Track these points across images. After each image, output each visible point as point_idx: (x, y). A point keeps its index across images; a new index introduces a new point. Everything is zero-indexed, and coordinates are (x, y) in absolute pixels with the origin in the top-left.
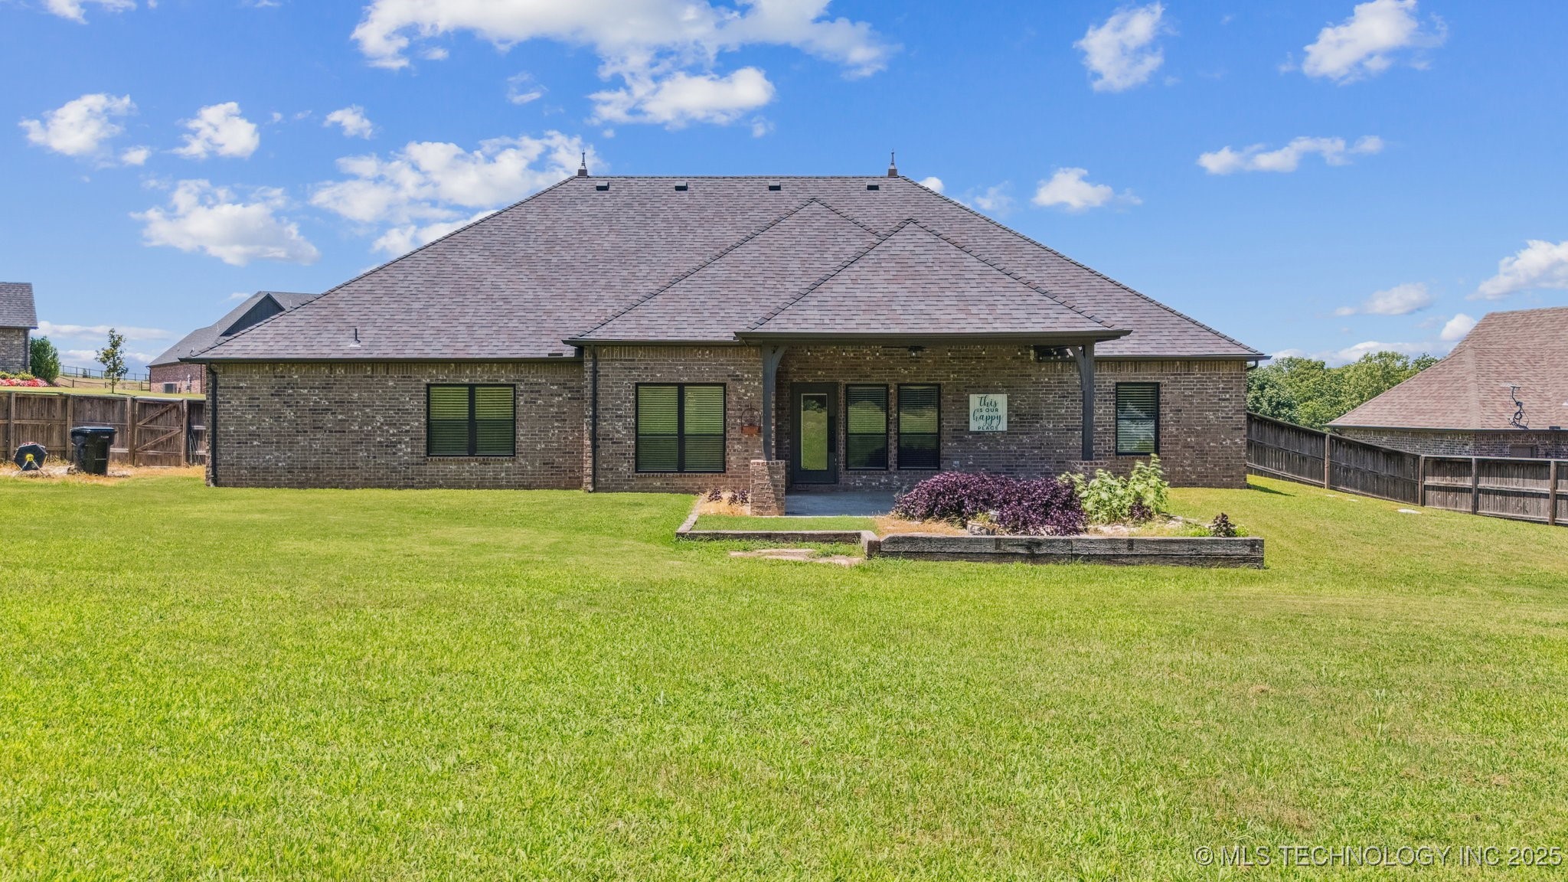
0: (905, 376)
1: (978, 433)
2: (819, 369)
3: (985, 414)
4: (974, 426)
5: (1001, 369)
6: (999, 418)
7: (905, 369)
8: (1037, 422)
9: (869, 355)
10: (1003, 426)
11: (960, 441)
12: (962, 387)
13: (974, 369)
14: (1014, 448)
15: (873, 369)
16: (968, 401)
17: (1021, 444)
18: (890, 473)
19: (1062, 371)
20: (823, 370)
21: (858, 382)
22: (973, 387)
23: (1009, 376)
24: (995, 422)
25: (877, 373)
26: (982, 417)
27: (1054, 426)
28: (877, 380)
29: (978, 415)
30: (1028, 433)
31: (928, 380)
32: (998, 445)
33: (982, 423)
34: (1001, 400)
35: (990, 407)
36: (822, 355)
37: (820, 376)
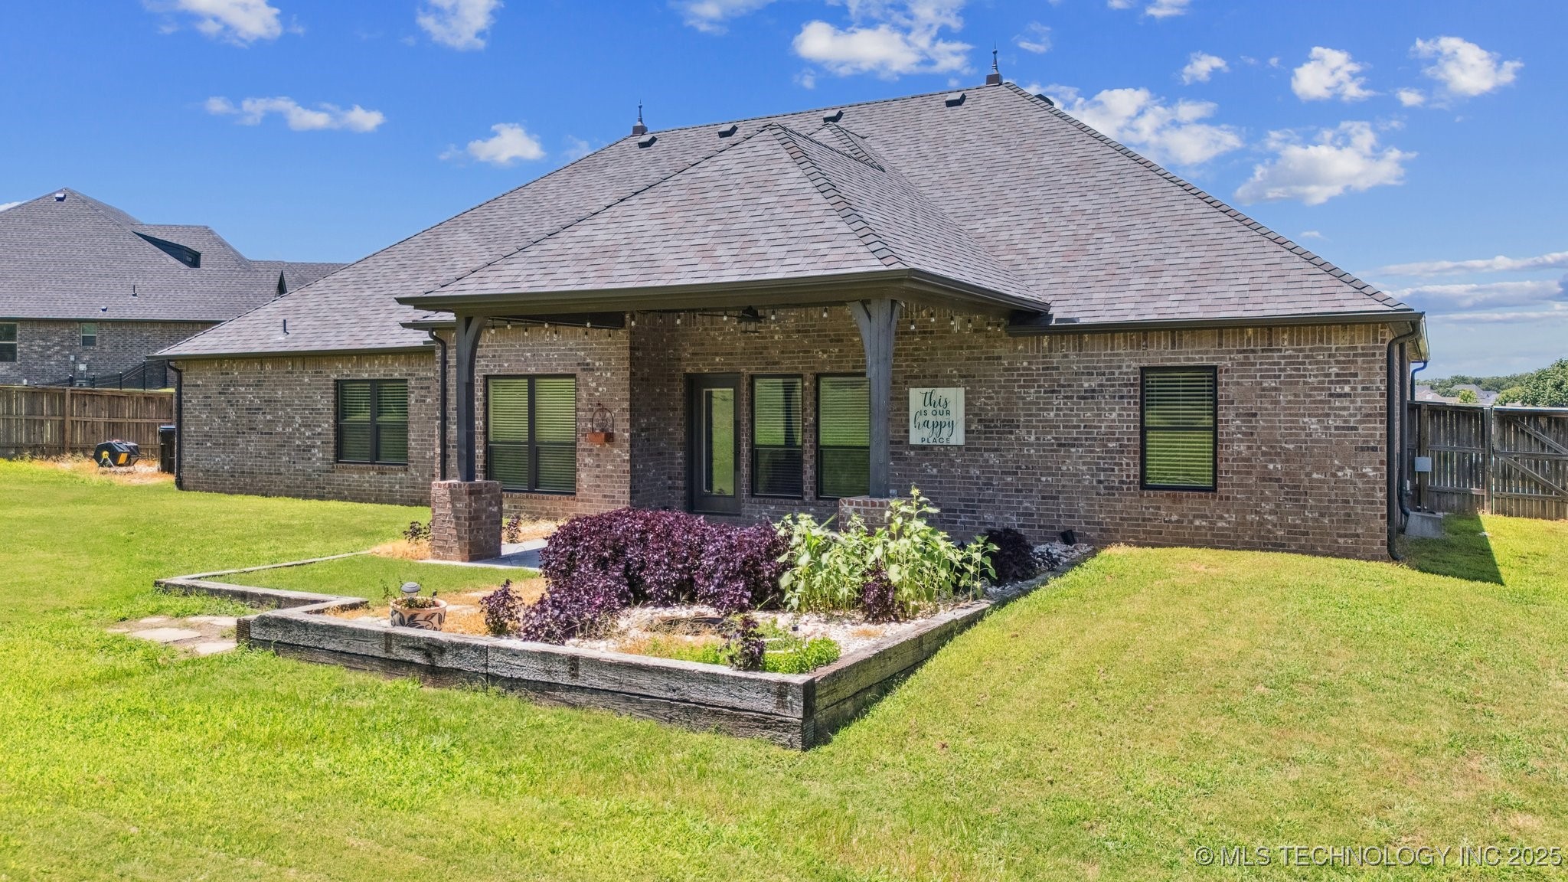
0: (824, 362)
1: (923, 448)
2: (717, 354)
3: (931, 418)
4: (915, 438)
5: (955, 348)
6: (951, 425)
7: (824, 352)
8: (1011, 433)
9: (776, 332)
10: (958, 438)
11: (899, 459)
12: (900, 378)
13: (916, 349)
14: (975, 472)
15: (783, 352)
16: (908, 399)
17: (986, 466)
19: (1050, 350)
20: (722, 354)
21: (765, 372)
22: (916, 377)
23: (968, 359)
24: (946, 431)
25: (789, 358)
26: (926, 423)
27: (1038, 439)
28: (787, 369)
29: (921, 419)
30: (996, 450)
31: (854, 367)
32: (953, 466)
33: (926, 432)
34: (955, 397)
35: (939, 408)
36: (720, 335)
37: (718, 364)
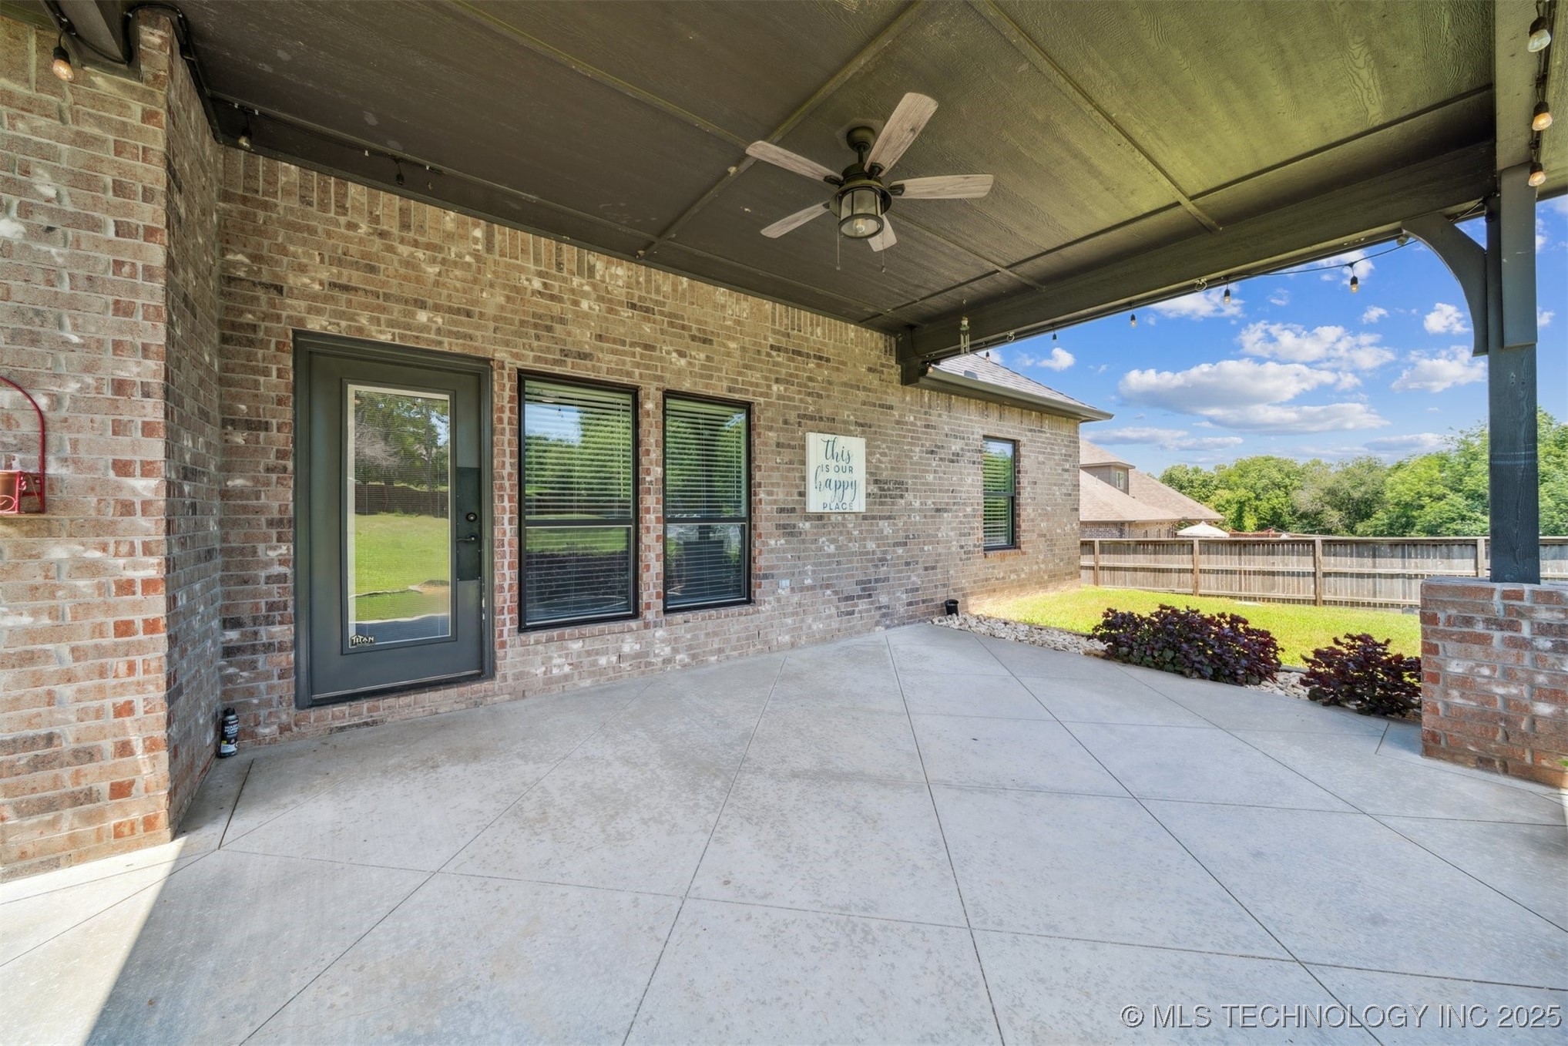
0: (680, 372)
1: (820, 517)
2: (423, 305)
3: (833, 476)
4: (814, 505)
5: (852, 386)
6: (854, 485)
7: (682, 354)
8: (902, 497)
9: (585, 295)
10: (860, 505)
11: (791, 534)
12: (792, 416)
13: (810, 379)
14: (871, 545)
15: (600, 337)
16: (803, 447)
17: (880, 538)
18: (647, 626)
19: (930, 407)
20: (437, 308)
21: (557, 370)
22: (812, 418)
23: (864, 403)
24: (849, 492)
25: (613, 352)
26: (828, 482)
27: (921, 504)
28: (609, 371)
29: (822, 478)
30: (889, 518)
31: (730, 390)
32: (850, 541)
33: (828, 495)
34: (855, 446)
35: (842, 463)
36: (433, 261)
37: (424, 328)
